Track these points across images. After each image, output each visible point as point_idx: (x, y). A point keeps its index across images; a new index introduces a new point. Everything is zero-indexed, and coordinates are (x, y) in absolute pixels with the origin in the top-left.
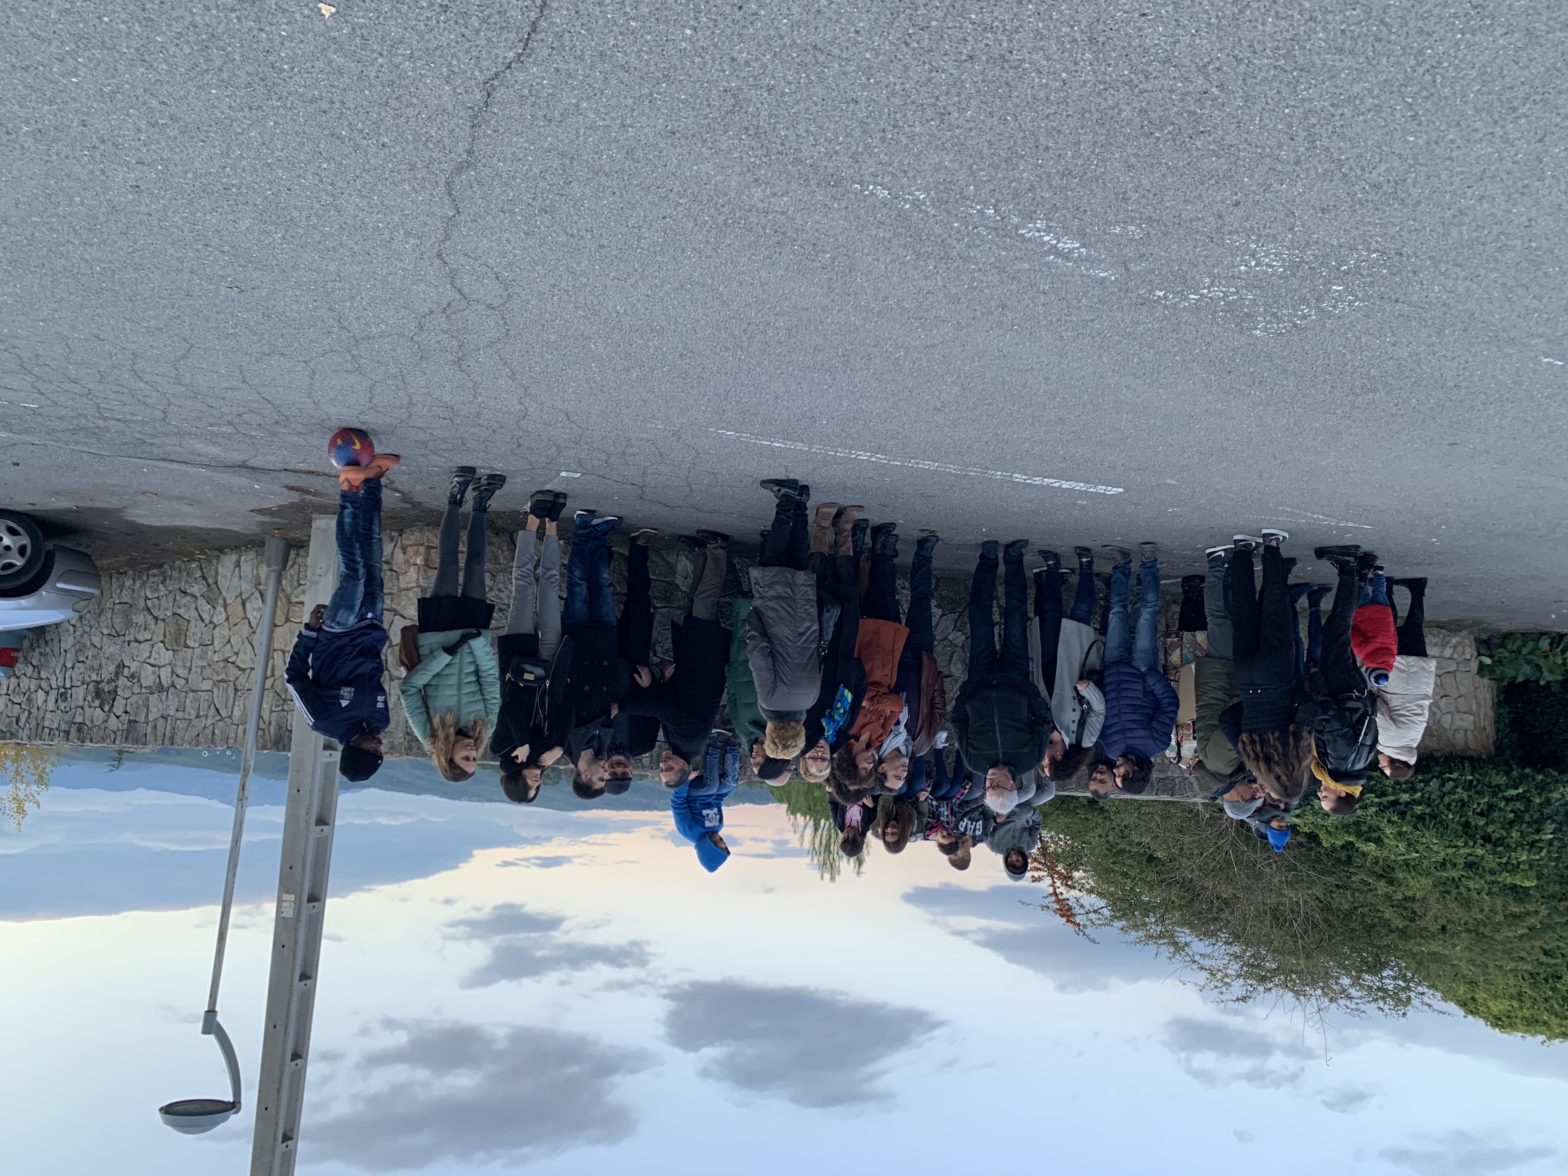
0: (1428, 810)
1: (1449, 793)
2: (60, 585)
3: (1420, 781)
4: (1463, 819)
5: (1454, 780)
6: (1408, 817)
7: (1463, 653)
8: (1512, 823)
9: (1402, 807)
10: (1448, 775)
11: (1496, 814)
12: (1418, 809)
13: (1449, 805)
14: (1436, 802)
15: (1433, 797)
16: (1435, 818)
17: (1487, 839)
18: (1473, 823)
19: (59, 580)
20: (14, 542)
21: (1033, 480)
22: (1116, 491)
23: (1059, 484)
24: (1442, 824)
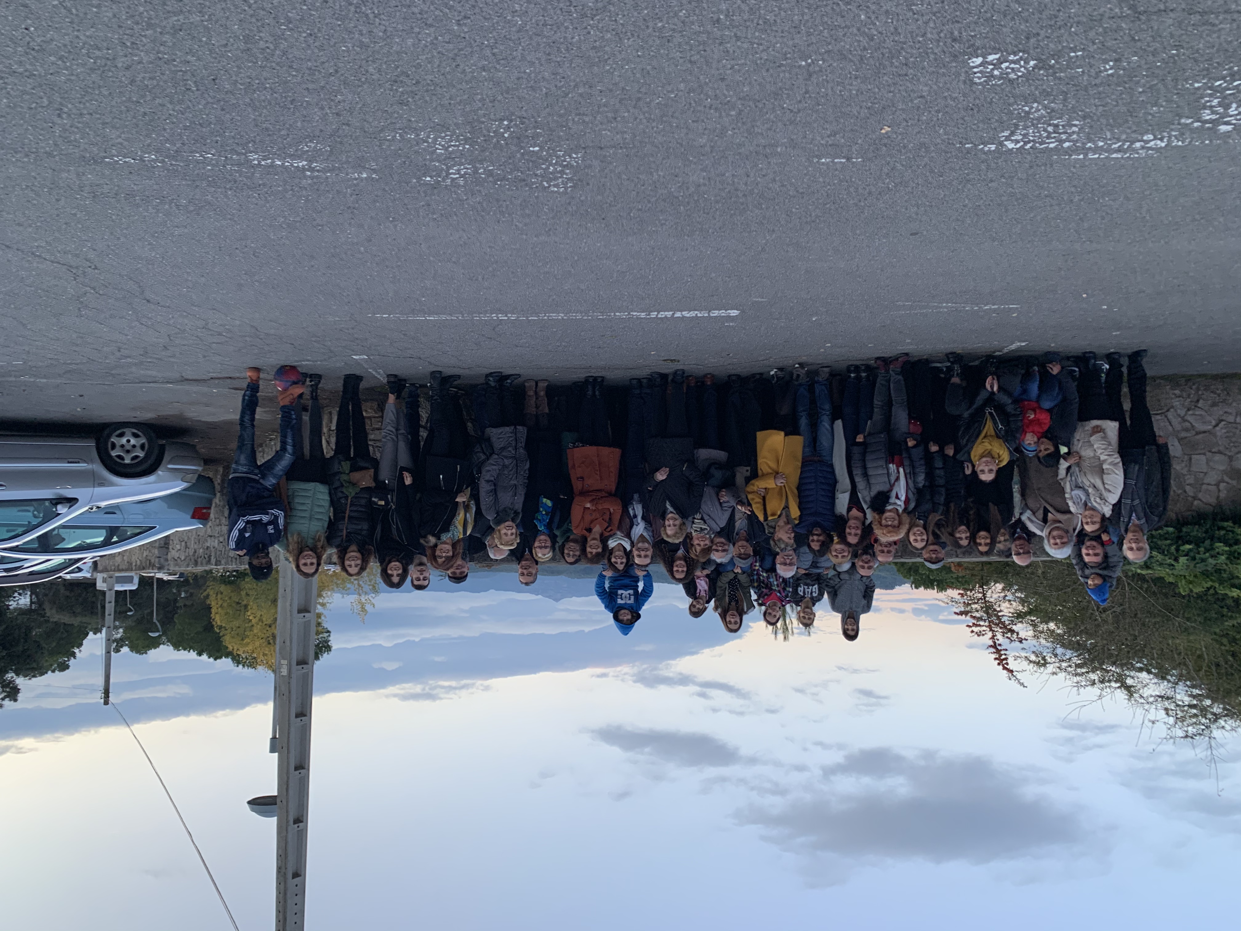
2: (170, 466)
19: (170, 462)
20: (138, 442)
21: (654, 315)
22: (734, 313)
23: (678, 314)
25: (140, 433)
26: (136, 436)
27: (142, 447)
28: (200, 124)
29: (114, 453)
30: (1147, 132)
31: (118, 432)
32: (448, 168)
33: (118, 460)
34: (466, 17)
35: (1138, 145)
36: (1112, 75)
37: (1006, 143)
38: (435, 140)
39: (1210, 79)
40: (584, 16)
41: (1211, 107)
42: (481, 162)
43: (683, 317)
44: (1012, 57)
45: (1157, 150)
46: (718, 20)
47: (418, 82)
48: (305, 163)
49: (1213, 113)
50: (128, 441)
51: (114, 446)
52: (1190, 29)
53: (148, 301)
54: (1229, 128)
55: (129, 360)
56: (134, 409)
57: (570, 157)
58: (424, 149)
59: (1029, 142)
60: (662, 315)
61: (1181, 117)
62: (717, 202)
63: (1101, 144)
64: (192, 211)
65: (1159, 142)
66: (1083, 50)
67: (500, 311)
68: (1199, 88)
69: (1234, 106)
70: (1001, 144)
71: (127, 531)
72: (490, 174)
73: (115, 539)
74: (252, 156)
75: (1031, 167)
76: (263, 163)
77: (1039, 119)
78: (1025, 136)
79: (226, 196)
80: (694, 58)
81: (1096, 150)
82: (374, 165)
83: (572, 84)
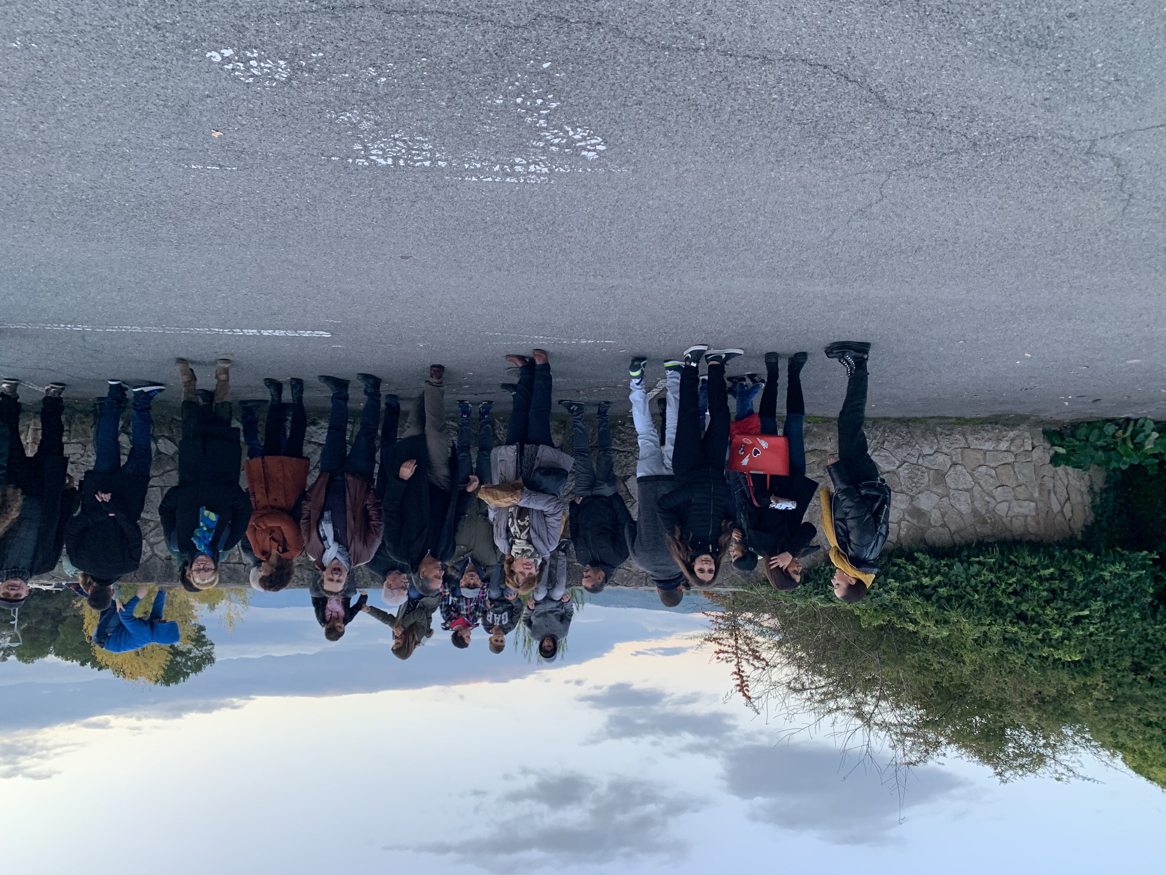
0: (953, 592)
1: (977, 575)
3: (946, 565)
4: (992, 599)
5: (980, 563)
6: (934, 598)
7: (1023, 445)
8: (1048, 602)
9: (929, 591)
10: (973, 559)
11: (1029, 594)
12: (942, 591)
13: (976, 586)
14: (964, 584)
15: (960, 579)
16: (962, 598)
17: (1022, 617)
18: (1005, 602)
22: (325, 334)
24: (970, 604)
75: (436, 188)
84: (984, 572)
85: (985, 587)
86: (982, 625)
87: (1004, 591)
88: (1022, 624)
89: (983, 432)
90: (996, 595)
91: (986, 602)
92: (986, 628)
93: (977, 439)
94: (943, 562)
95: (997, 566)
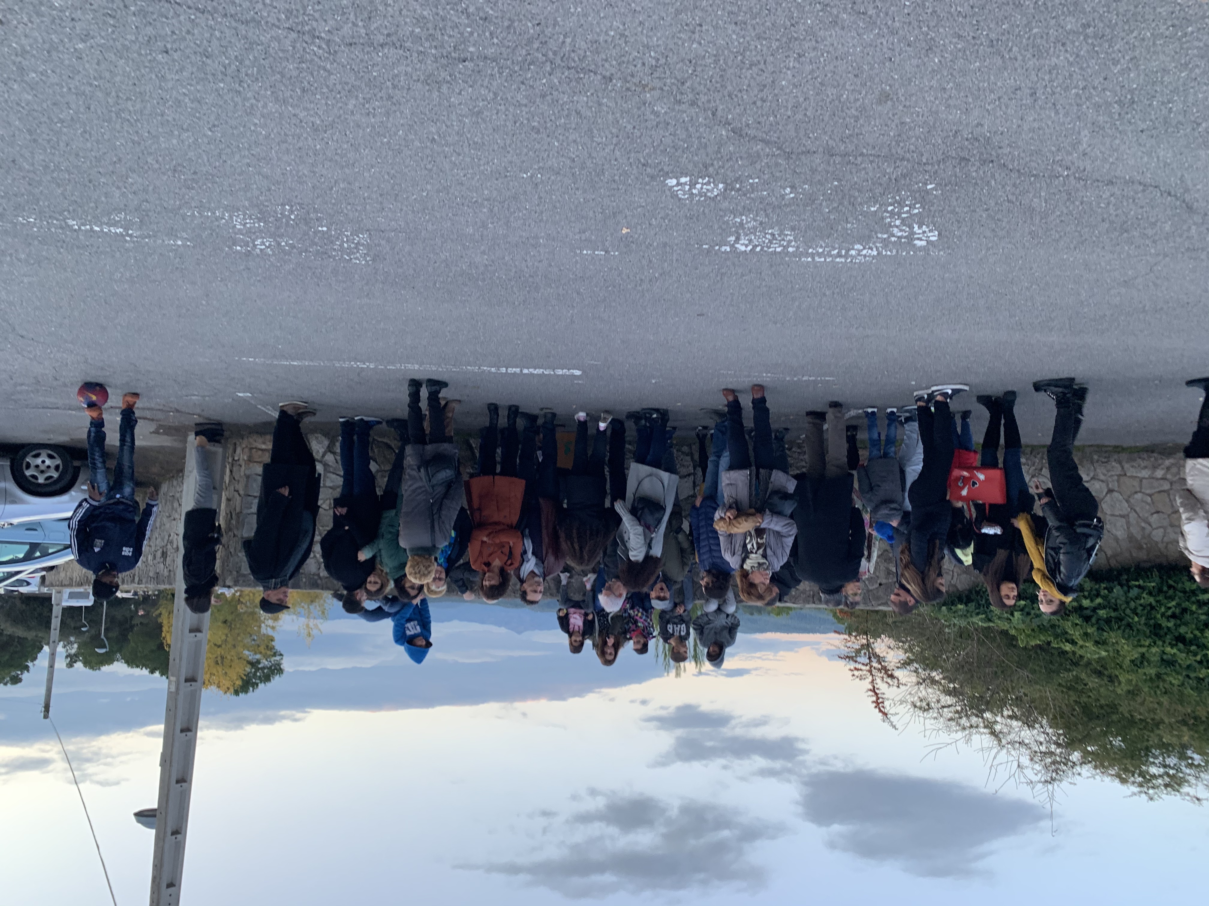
15: (1119, 602)
16: (1121, 620)
18: (1163, 625)
20: (52, 463)
21: (503, 370)
22: (578, 373)
23: (525, 371)
24: (1129, 626)
25: (55, 455)
26: (51, 457)
27: (57, 468)
28: (16, 195)
29: (28, 473)
30: (854, 243)
31: (34, 453)
32: (253, 241)
33: (31, 479)
34: (214, 126)
35: (853, 252)
36: (793, 198)
37: (737, 246)
38: (231, 217)
39: (881, 205)
40: (316, 130)
41: (897, 227)
42: (281, 236)
43: (532, 374)
44: (700, 180)
45: (874, 257)
46: (434, 138)
47: (195, 173)
48: (121, 230)
49: (901, 231)
50: (43, 462)
51: (28, 466)
52: (838, 166)
53: (22, 337)
54: (924, 243)
55: (24, 387)
56: (45, 432)
57: (358, 236)
58: (224, 224)
59: (757, 246)
60: (510, 370)
61: (876, 233)
62: (510, 280)
63: (821, 250)
64: (33, 264)
65: (870, 251)
66: (758, 178)
67: (356, 360)
68: (876, 212)
69: (916, 227)
70: (732, 246)
71: (48, 548)
72: (292, 246)
73: (38, 554)
74: (71, 222)
75: (771, 266)
76: (83, 228)
77: (755, 228)
78: (750, 241)
79: (60, 253)
80: (429, 166)
81: (820, 255)
82: (185, 235)
83: (333, 181)
84: (1144, 595)
85: (1143, 610)
86: (1141, 646)
87: (1163, 615)
88: (1181, 645)
89: (1139, 461)
90: (1155, 618)
91: (1146, 624)
92: (1144, 650)
93: (1133, 467)
94: (1103, 585)
95: (1156, 590)
